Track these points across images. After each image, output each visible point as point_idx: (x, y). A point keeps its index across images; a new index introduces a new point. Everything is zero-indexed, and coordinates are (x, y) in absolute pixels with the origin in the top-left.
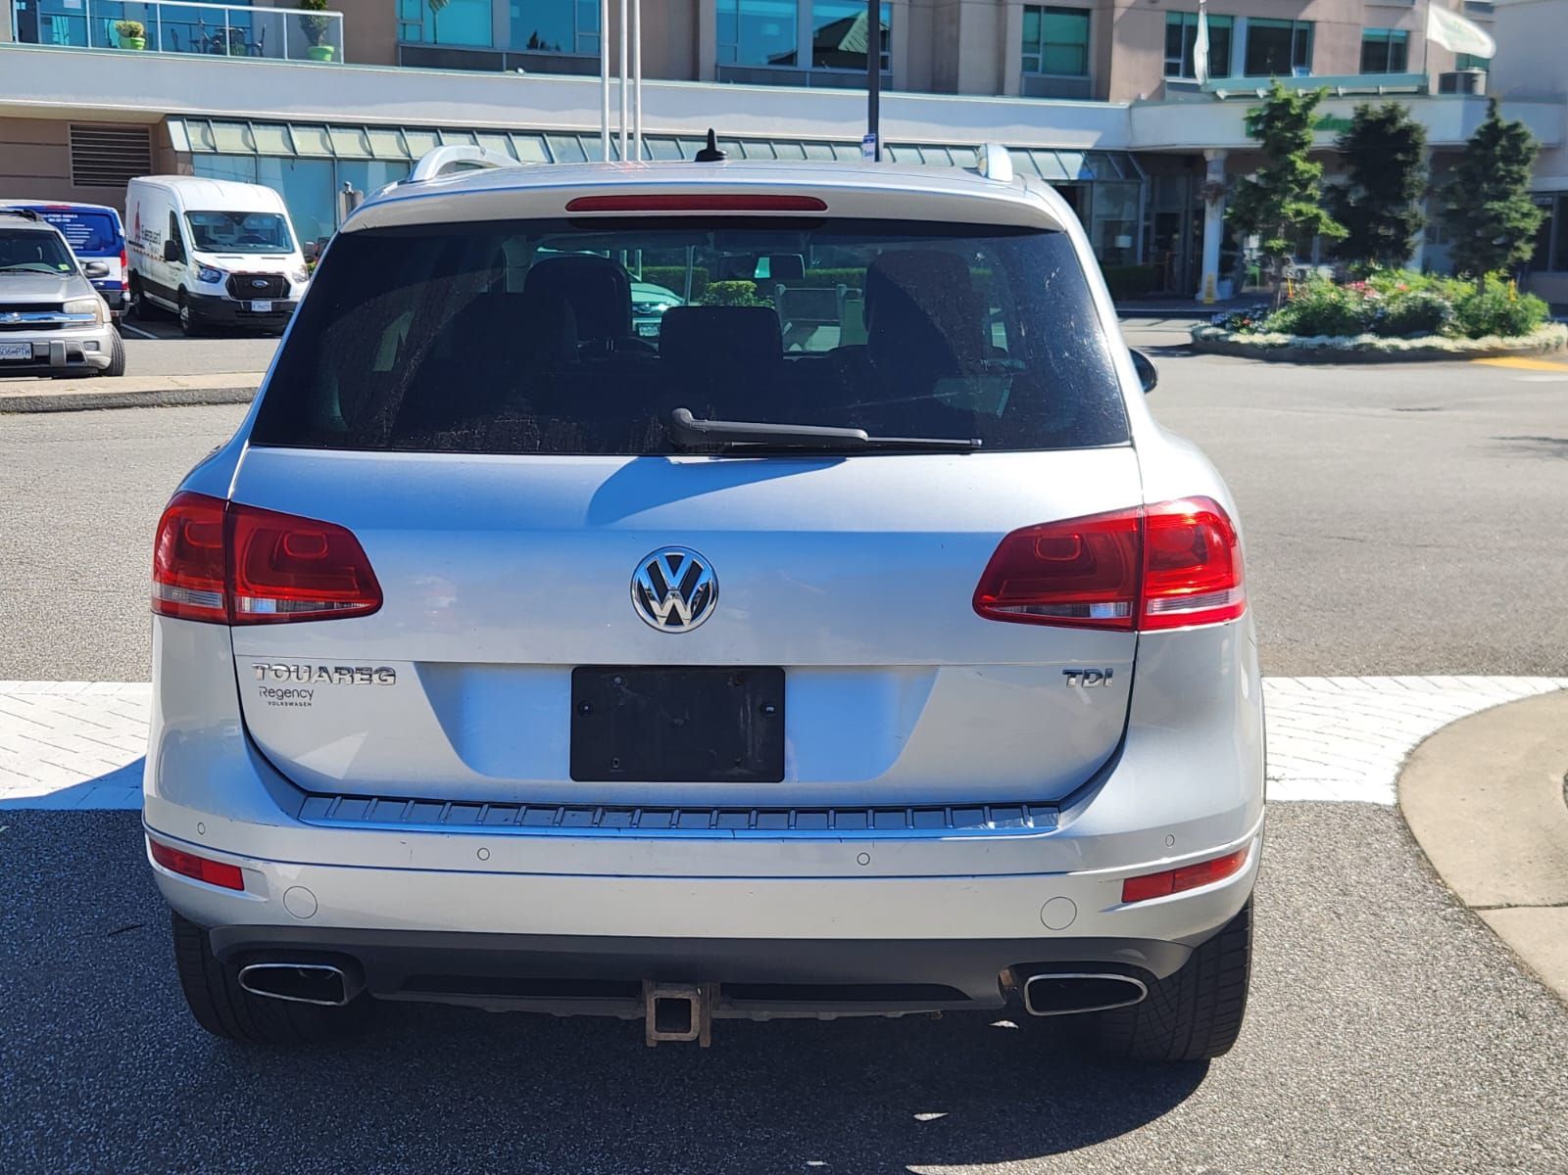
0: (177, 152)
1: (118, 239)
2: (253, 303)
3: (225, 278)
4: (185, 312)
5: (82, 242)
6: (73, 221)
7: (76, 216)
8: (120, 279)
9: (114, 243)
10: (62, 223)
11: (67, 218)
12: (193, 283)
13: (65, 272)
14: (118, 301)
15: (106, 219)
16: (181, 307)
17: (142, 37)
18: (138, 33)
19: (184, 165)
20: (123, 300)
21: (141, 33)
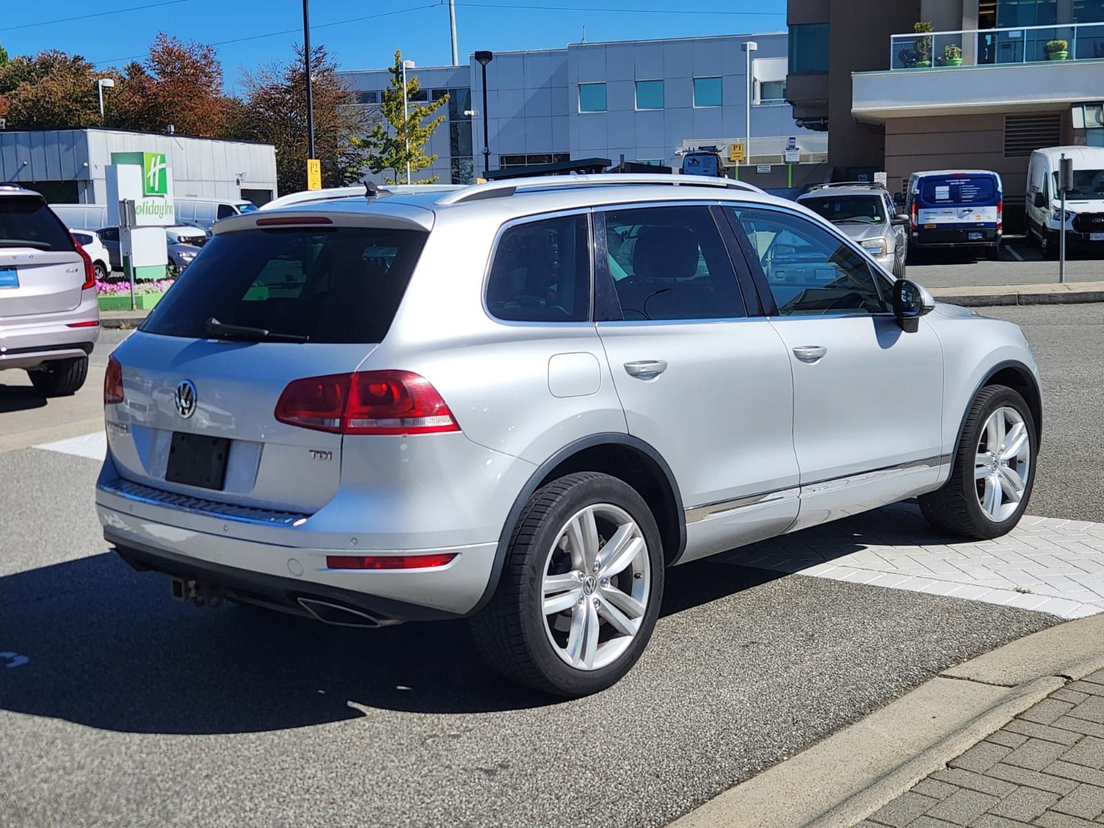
0: (1074, 129)
1: (996, 194)
2: (1091, 234)
3: (1072, 217)
4: (1045, 242)
5: (972, 197)
6: (967, 183)
7: (969, 180)
8: (995, 221)
9: (994, 196)
10: (959, 185)
11: (963, 181)
12: (1050, 221)
13: (877, 221)
14: (993, 236)
15: (989, 180)
16: (1044, 238)
17: (1065, 50)
18: (1064, 47)
19: (1078, 138)
20: (997, 235)
21: (1066, 47)
